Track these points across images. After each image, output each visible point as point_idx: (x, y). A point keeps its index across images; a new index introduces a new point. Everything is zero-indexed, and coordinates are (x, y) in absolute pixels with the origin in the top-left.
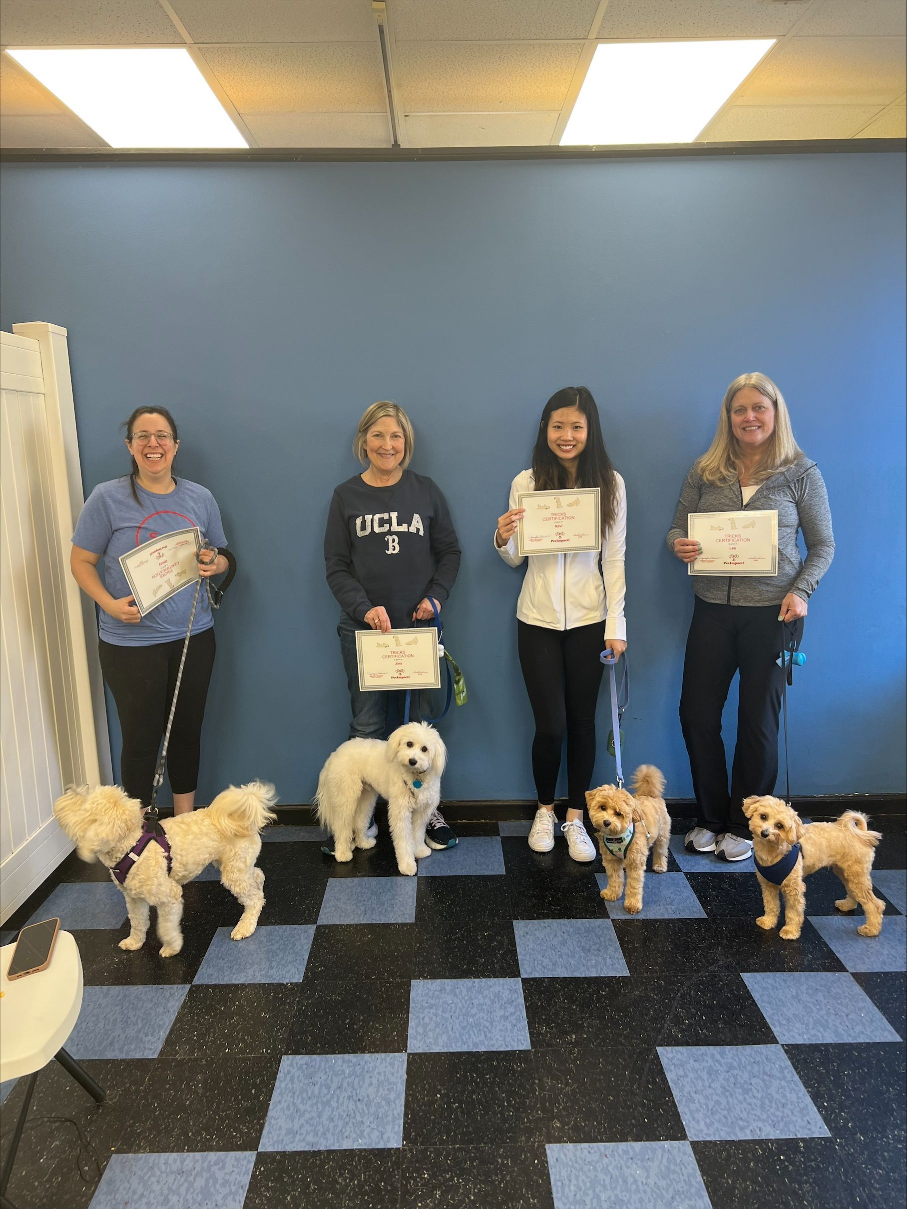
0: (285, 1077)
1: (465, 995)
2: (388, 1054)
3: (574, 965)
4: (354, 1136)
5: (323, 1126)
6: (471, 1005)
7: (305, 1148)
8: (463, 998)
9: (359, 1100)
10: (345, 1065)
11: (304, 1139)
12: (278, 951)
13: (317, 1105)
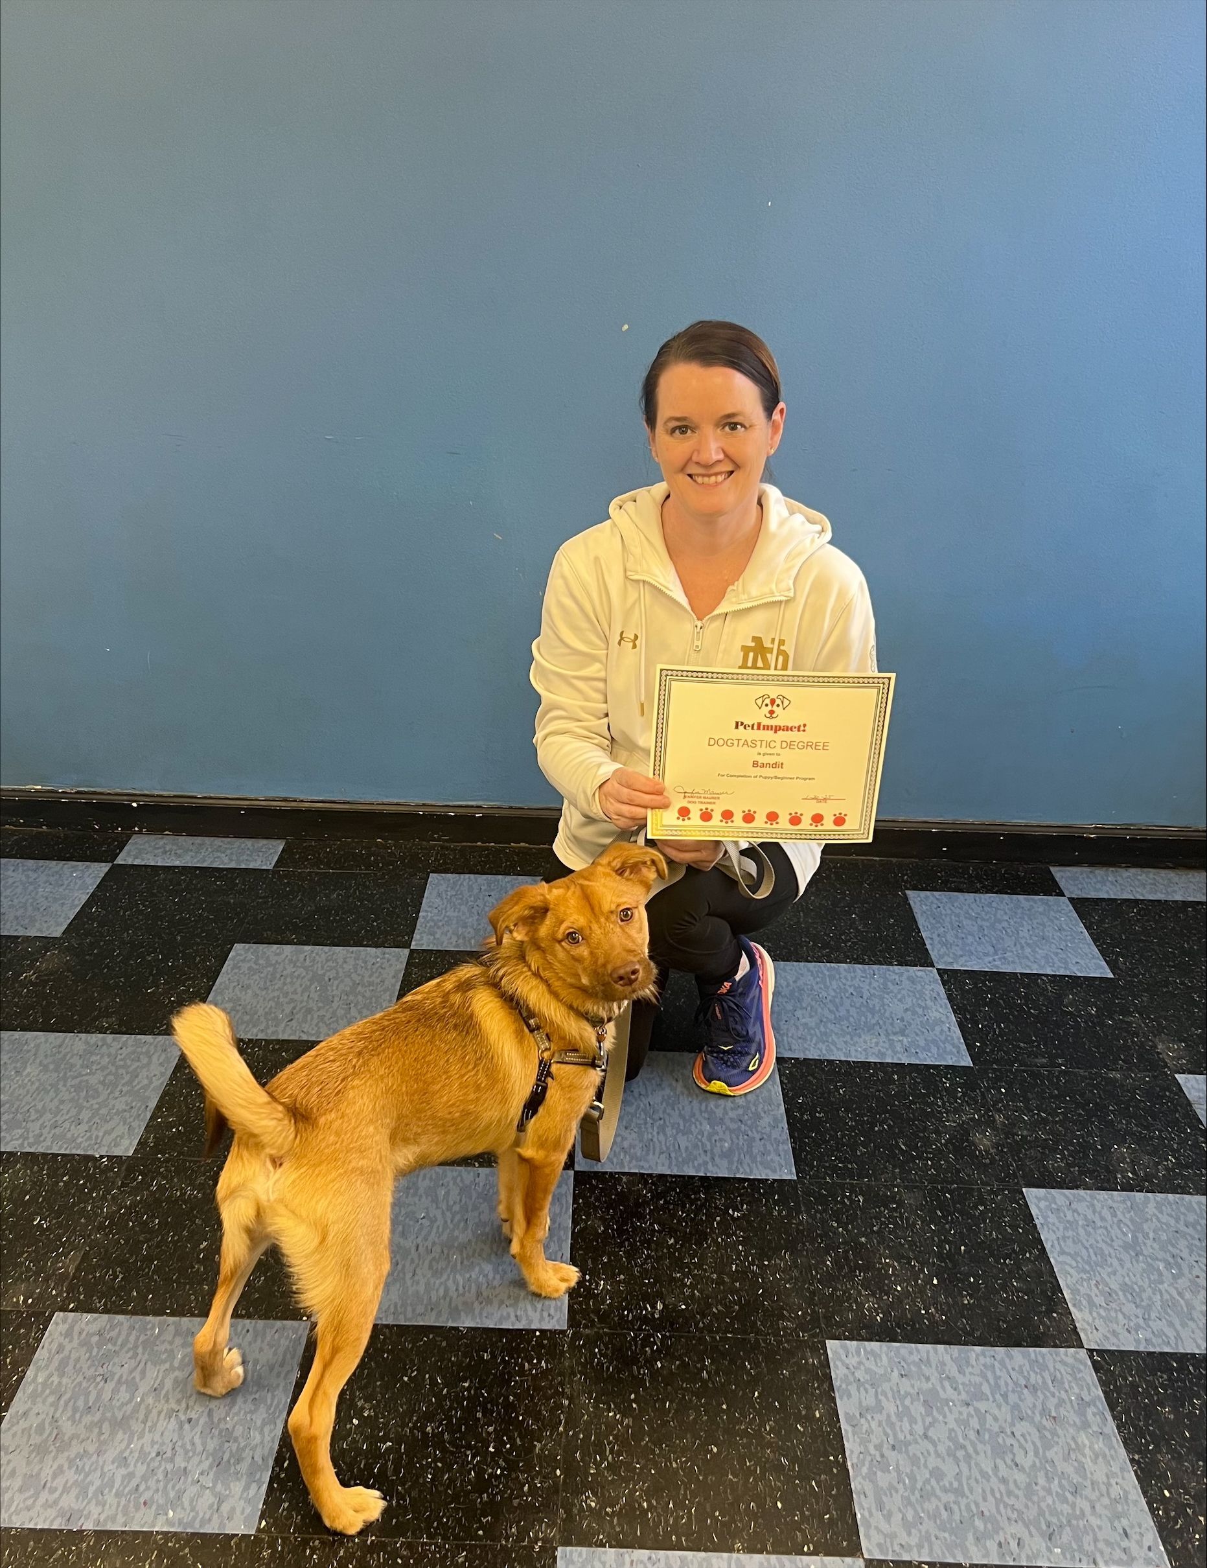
0: (50, 1360)
1: (455, 1203)
2: (271, 1322)
3: (687, 1148)
4: (160, 1499)
5: (102, 1475)
6: (462, 1224)
7: (52, 1522)
8: (449, 1208)
9: (190, 1420)
10: (178, 1341)
11: (56, 1502)
12: (101, 1088)
13: (100, 1428)
